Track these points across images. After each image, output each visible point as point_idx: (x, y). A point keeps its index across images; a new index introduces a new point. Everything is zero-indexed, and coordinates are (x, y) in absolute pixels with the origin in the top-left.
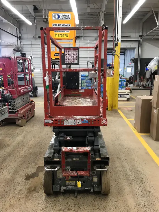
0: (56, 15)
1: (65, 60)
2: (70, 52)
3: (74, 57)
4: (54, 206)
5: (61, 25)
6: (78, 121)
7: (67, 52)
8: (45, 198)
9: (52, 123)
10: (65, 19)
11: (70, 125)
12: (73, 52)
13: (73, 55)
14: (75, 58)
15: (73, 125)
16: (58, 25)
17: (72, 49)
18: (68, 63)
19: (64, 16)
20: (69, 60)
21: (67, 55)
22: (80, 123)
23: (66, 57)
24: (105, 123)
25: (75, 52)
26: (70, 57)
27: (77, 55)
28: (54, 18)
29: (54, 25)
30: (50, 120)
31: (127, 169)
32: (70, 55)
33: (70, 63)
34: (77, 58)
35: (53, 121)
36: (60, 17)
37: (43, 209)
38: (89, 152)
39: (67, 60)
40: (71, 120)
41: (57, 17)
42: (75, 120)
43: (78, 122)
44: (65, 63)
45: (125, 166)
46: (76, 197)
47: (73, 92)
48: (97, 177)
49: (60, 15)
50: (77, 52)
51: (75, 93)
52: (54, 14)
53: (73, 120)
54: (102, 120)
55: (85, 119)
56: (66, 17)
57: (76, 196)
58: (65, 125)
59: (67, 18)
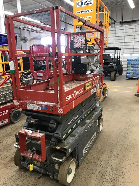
0: (79, 2)
1: (74, 46)
2: (78, 38)
3: (81, 42)
4: (17, 179)
5: (83, 12)
6: (38, 106)
7: (76, 38)
8: (17, 170)
9: (19, 105)
10: (88, 5)
11: (32, 109)
12: (80, 37)
13: (80, 40)
14: (83, 43)
15: (35, 109)
16: (81, 12)
17: (80, 34)
18: (76, 48)
19: (87, 2)
20: (77, 45)
21: (76, 40)
22: (40, 108)
23: (75, 42)
24: (62, 112)
25: (83, 37)
26: (78, 43)
27: (85, 40)
28: (77, 6)
29: (77, 12)
30: (17, 102)
31: (110, 166)
32: (78, 40)
33: (78, 48)
34: (85, 42)
35: (19, 103)
36: (83, 3)
37: (8, 179)
38: (39, 139)
39: (76, 45)
40: (32, 104)
41: (80, 4)
42: (36, 105)
43: (39, 108)
44: (74, 48)
45: (111, 162)
46: (39, 178)
47: (81, 77)
48: (58, 165)
49: (83, 1)
50: (85, 37)
51: (83, 77)
52: (77, 2)
53: (34, 104)
54: (58, 108)
55: (44, 106)
56: (88, 2)
57: (39, 176)
58: (28, 108)
59: (90, 4)
